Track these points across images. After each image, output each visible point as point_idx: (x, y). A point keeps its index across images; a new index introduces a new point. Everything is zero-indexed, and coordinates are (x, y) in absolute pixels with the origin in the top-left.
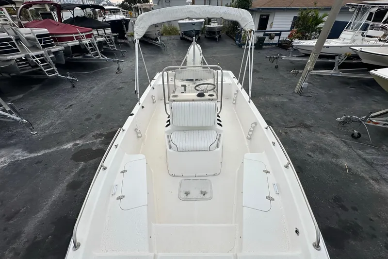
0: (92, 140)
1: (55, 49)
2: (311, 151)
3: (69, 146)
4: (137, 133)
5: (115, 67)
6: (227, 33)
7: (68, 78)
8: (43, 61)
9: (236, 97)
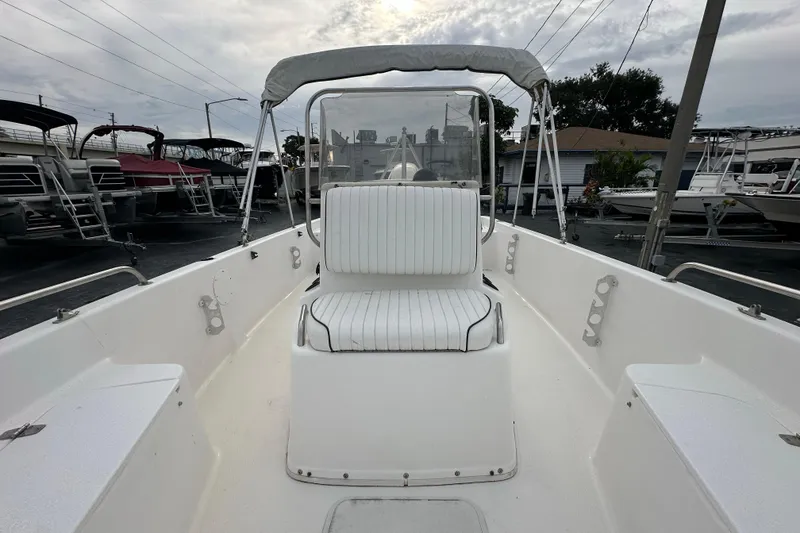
1: (120, 193)
4: (209, 315)
7: (127, 243)
9: (513, 255)
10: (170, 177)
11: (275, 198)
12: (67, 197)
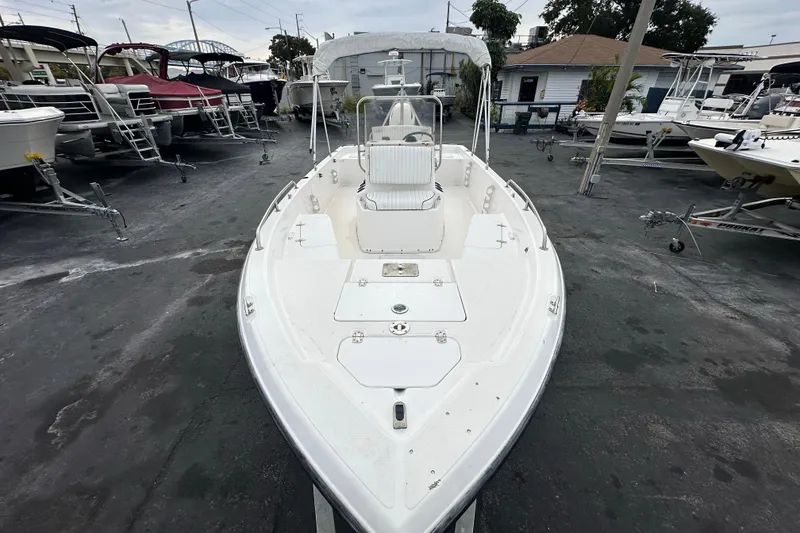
0: (223, 248)
1: (156, 118)
2: (598, 266)
3: (186, 255)
4: (314, 204)
5: (258, 155)
6: (463, 110)
7: (178, 164)
8: (137, 135)
9: (469, 175)
10: (189, 99)
11: (275, 115)
12: (124, 122)
